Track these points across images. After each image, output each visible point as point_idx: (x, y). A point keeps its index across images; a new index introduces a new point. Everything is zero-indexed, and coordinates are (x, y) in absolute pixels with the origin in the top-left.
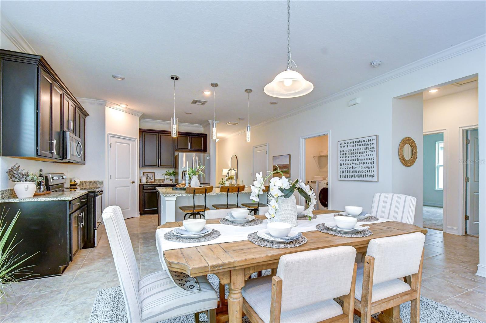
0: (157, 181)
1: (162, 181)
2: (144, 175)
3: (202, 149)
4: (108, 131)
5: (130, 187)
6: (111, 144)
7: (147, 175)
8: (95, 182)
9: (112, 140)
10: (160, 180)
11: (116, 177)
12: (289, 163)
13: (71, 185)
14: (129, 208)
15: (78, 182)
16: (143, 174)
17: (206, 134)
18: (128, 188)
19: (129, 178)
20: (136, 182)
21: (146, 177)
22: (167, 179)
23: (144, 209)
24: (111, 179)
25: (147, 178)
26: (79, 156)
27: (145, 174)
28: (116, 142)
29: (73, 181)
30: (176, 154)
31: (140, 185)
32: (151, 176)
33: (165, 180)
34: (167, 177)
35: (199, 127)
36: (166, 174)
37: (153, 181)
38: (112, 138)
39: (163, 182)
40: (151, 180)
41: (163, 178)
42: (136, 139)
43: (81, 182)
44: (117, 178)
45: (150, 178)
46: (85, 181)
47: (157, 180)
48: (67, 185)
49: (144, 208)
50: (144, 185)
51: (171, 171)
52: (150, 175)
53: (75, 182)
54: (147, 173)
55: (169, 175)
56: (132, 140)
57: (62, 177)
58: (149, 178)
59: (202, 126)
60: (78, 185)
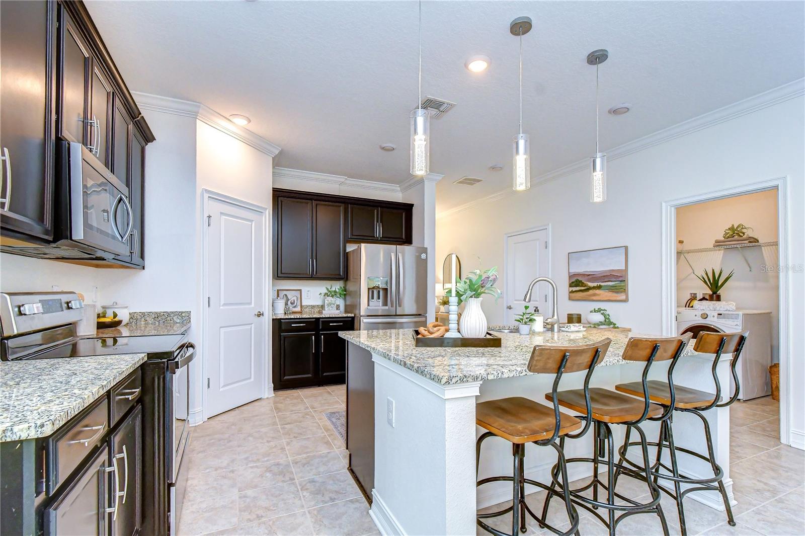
0: (307, 310)
1: (317, 310)
2: (278, 296)
3: (402, 239)
4: (202, 184)
5: (253, 325)
6: (209, 217)
7: (286, 295)
8: (169, 314)
9: (213, 208)
10: (313, 307)
11: (222, 303)
12: (624, 268)
13: (101, 326)
14: (250, 378)
15: (123, 315)
16: (276, 294)
17: (412, 205)
18: (248, 327)
19: (251, 303)
20: (266, 314)
21: (284, 301)
22: (329, 305)
23: (282, 377)
24: (209, 306)
25: (286, 304)
26: (122, 238)
27: (282, 294)
28: (221, 213)
29: (110, 314)
30: (350, 248)
31: (273, 319)
32: (295, 298)
33: (326, 307)
34: (329, 299)
35: (393, 190)
36: (326, 294)
37: (298, 309)
38: (212, 202)
39: (320, 312)
40: (295, 307)
41: (320, 303)
42: (266, 209)
43: (132, 316)
44: (225, 304)
45: (292, 303)
46: (143, 314)
47: (307, 306)
48: (87, 328)
49: (282, 375)
50: (282, 321)
51: (337, 286)
52: (292, 296)
53: (115, 315)
54: (285, 292)
55: (332, 296)
56: (258, 211)
57: (68, 303)
58: (289, 302)
59: (399, 189)
60: (123, 323)
